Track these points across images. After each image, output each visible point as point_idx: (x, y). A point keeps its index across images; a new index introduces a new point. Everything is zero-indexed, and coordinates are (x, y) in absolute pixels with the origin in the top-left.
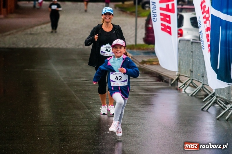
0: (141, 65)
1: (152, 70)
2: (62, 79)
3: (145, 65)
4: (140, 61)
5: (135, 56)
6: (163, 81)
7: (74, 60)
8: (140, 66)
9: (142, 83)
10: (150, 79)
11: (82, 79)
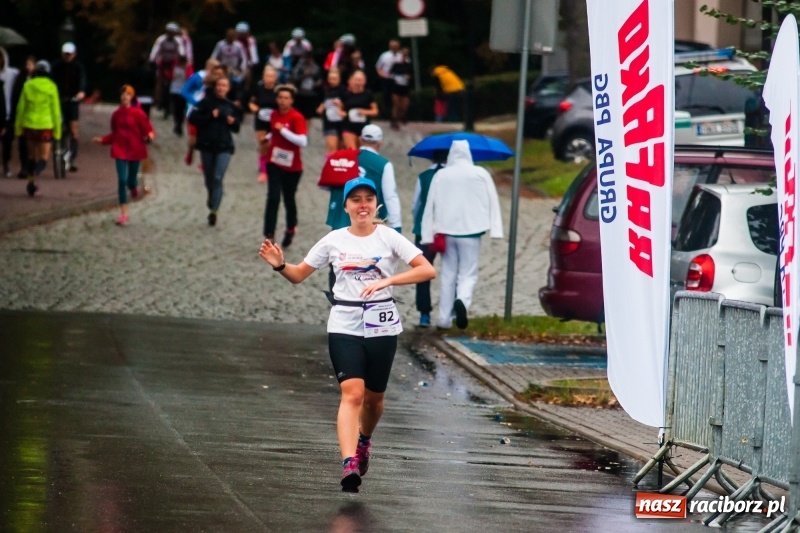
0: (525, 406)
1: (565, 427)
2: (181, 441)
3: (539, 404)
4: (521, 386)
5: (500, 365)
6: (603, 470)
7: (234, 370)
8: (516, 408)
9: (516, 472)
10: (553, 458)
11: (265, 446)
